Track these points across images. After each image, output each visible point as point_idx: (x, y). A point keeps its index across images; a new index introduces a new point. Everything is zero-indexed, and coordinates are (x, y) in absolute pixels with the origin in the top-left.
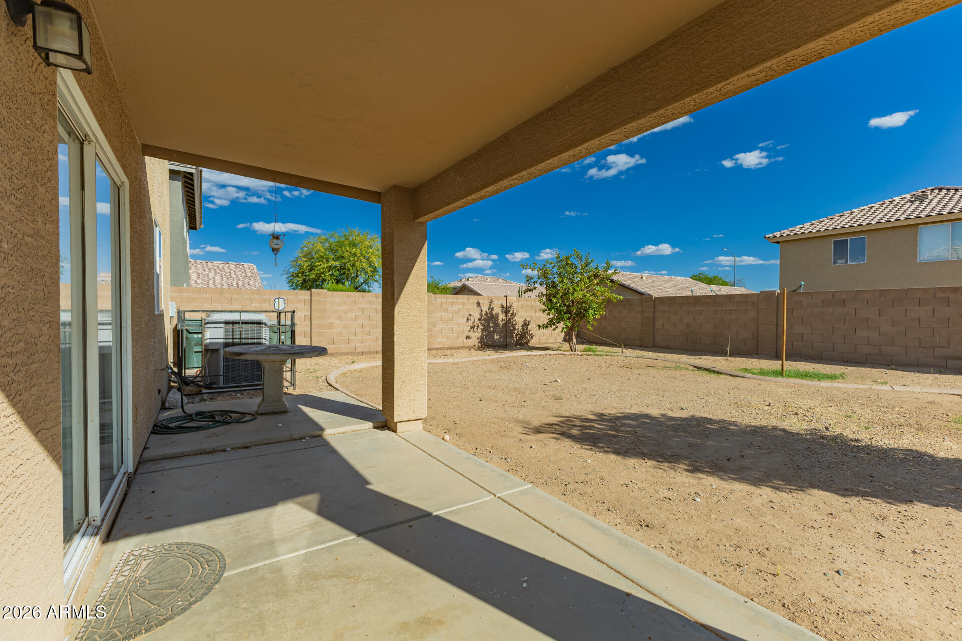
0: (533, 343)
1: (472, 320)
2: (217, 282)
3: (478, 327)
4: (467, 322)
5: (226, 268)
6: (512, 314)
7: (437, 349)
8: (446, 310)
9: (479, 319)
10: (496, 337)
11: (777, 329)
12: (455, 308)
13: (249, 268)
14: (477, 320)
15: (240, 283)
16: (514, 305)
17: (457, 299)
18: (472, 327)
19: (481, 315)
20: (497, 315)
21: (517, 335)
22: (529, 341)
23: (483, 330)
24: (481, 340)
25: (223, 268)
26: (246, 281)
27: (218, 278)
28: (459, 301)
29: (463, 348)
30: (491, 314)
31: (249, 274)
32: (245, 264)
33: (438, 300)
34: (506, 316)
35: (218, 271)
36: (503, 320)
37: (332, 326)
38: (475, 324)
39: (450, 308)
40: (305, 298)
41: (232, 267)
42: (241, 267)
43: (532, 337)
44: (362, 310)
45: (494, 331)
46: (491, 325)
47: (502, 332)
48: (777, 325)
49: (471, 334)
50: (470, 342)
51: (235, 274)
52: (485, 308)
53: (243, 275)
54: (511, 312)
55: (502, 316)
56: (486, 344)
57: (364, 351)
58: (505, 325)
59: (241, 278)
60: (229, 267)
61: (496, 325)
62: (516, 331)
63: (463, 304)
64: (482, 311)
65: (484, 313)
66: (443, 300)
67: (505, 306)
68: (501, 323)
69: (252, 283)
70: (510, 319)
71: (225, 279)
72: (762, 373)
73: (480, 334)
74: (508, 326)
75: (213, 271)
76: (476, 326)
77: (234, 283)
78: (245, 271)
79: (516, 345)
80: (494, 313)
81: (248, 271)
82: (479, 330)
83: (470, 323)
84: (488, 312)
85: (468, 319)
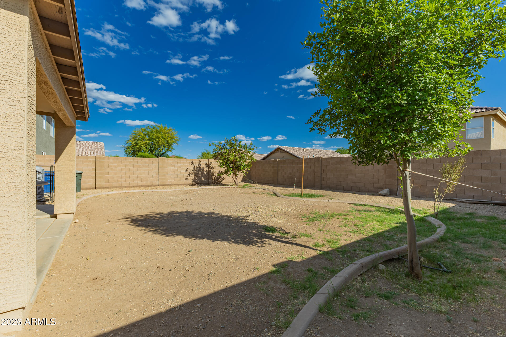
0: (224, 182)
1: (189, 171)
2: (80, 152)
3: (192, 174)
5: (87, 144)
6: (212, 168)
7: (168, 185)
8: (174, 166)
9: (193, 170)
10: (203, 179)
11: (321, 175)
12: (179, 165)
13: (100, 144)
14: (191, 171)
15: (92, 152)
16: (213, 164)
17: (180, 160)
18: (189, 175)
19: (194, 168)
20: (203, 168)
21: (214, 178)
22: (222, 181)
23: (195, 175)
24: (194, 180)
25: (85, 144)
26: (96, 151)
27: (81, 149)
29: (183, 184)
30: (200, 168)
31: (99, 147)
32: (98, 142)
33: (169, 161)
34: (208, 169)
35: (82, 146)
36: (206, 171)
37: (108, 174)
38: (191, 173)
39: (176, 165)
40: (93, 160)
41: (91, 144)
42: (96, 144)
43: (223, 179)
44: (126, 165)
45: (201, 177)
46: (200, 173)
47: (206, 177)
48: (321, 173)
49: (188, 178)
50: (188, 182)
51: (91, 147)
52: (196, 165)
53: (96, 148)
54: (211, 167)
55: (206, 169)
56: (197, 182)
58: (208, 173)
59: (94, 150)
60: (88, 144)
61: (203, 173)
62: (214, 176)
63: (184, 163)
64: (194, 166)
65: (195, 167)
66: (172, 161)
67: (208, 164)
68: (206, 173)
69: (99, 152)
70: (210, 170)
71: (84, 150)
72: (293, 195)
74: (210, 174)
75: (79, 146)
77: (89, 153)
78: (97, 146)
79: (214, 183)
80: (202, 167)
81: (99, 146)
82: (193, 176)
83: (188, 173)
84: (198, 167)
85: (186, 171)
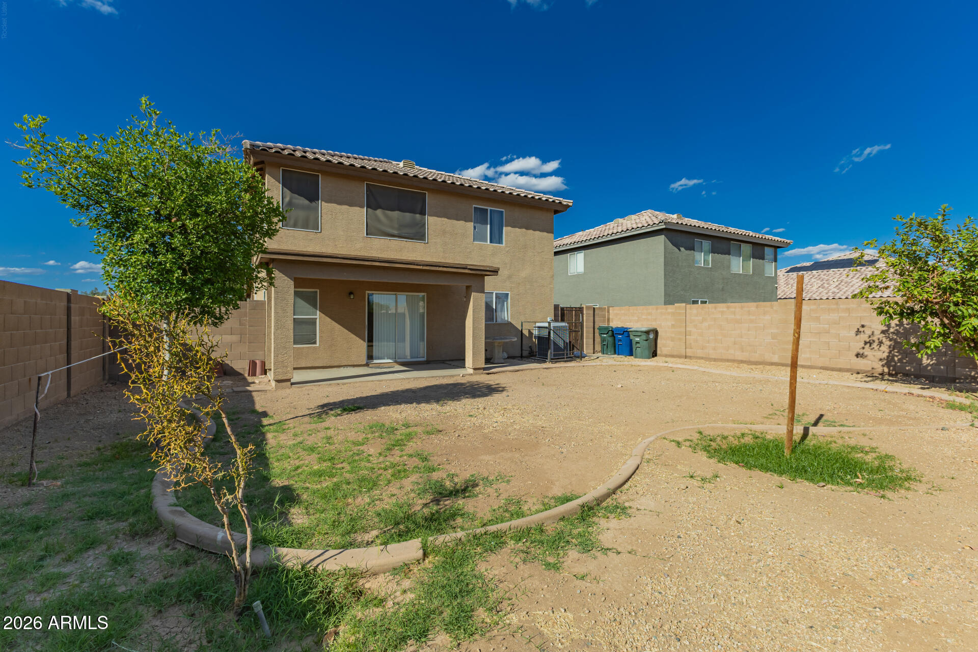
1: (868, 332)
3: (881, 342)
4: (857, 335)
8: (818, 319)
9: (884, 333)
12: (834, 316)
14: (878, 333)
18: (869, 343)
23: (892, 348)
24: (889, 361)
28: (841, 306)
29: (849, 370)
38: (875, 338)
49: (867, 352)
50: (862, 364)
57: (716, 357)
63: (849, 310)
66: (813, 307)
73: (886, 354)
76: (877, 342)
82: (885, 348)
83: (864, 337)
85: (858, 332)
